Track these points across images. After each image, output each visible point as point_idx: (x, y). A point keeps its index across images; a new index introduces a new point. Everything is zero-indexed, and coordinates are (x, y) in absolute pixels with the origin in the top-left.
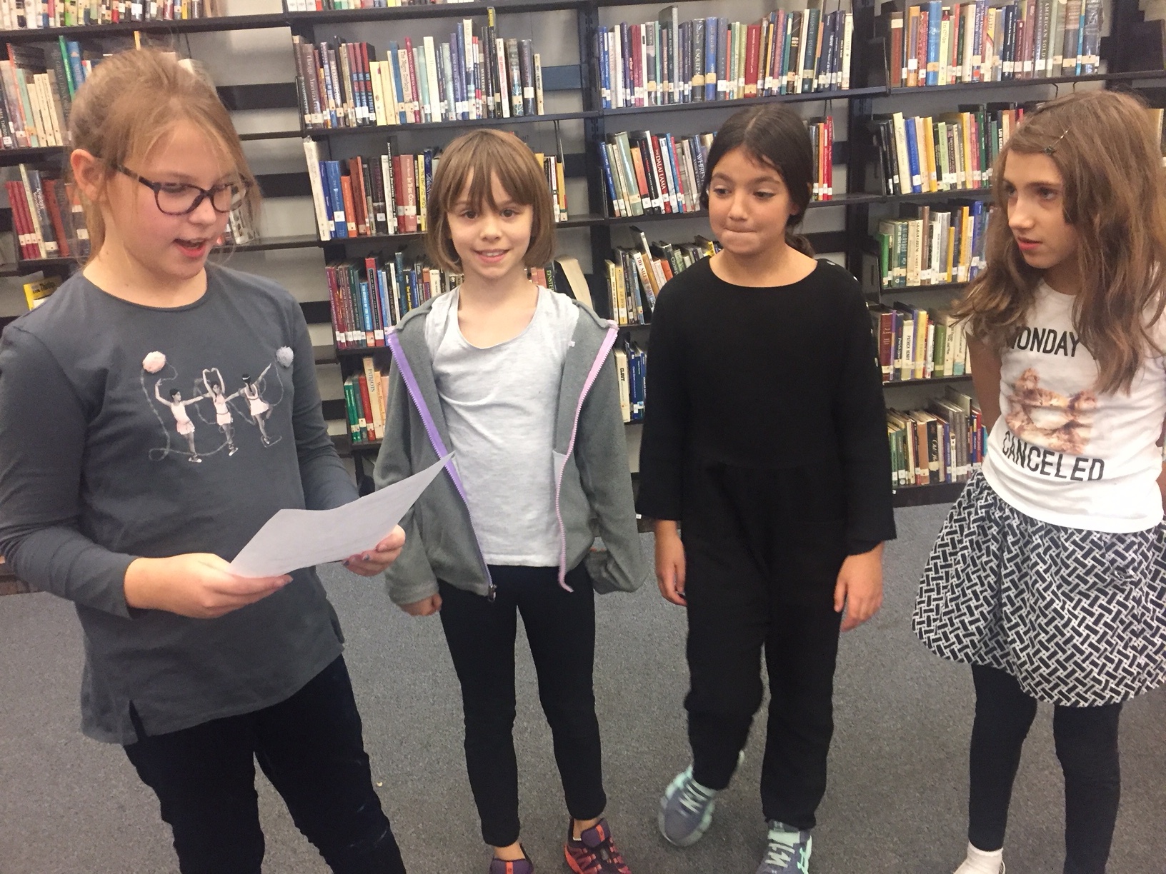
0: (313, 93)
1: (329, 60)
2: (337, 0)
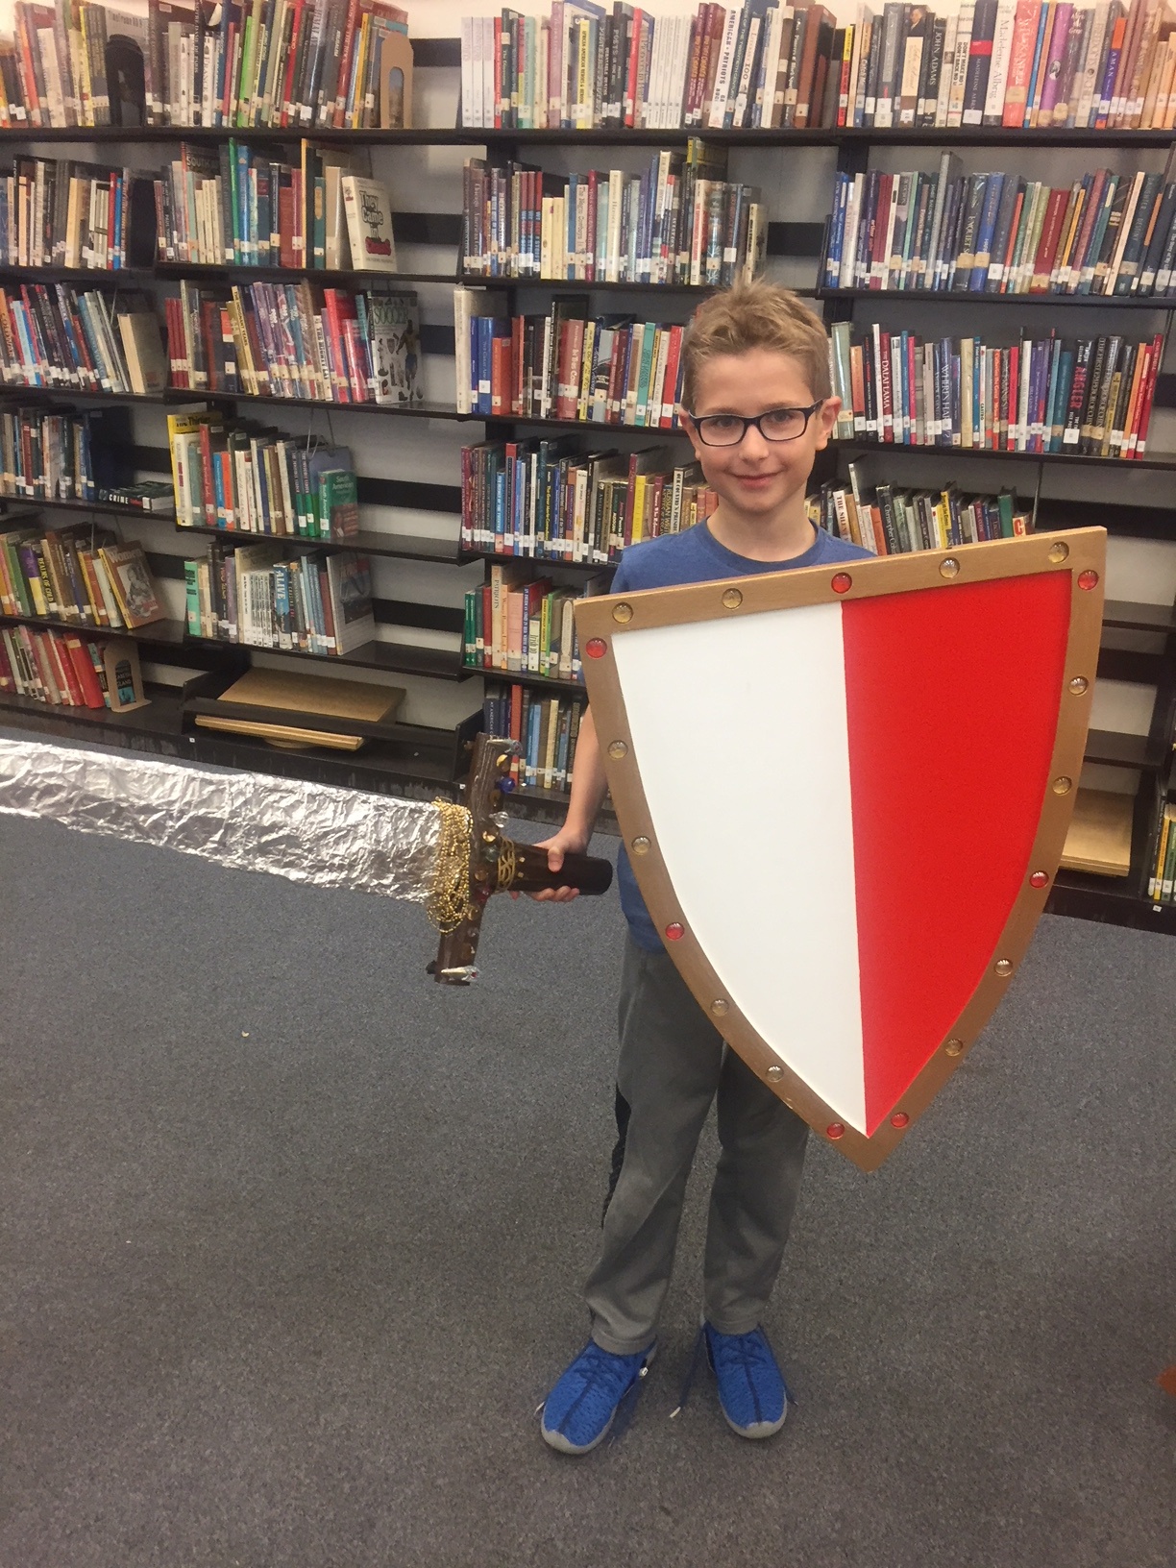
0: (477, 230)
1: (499, 191)
2: (520, 116)
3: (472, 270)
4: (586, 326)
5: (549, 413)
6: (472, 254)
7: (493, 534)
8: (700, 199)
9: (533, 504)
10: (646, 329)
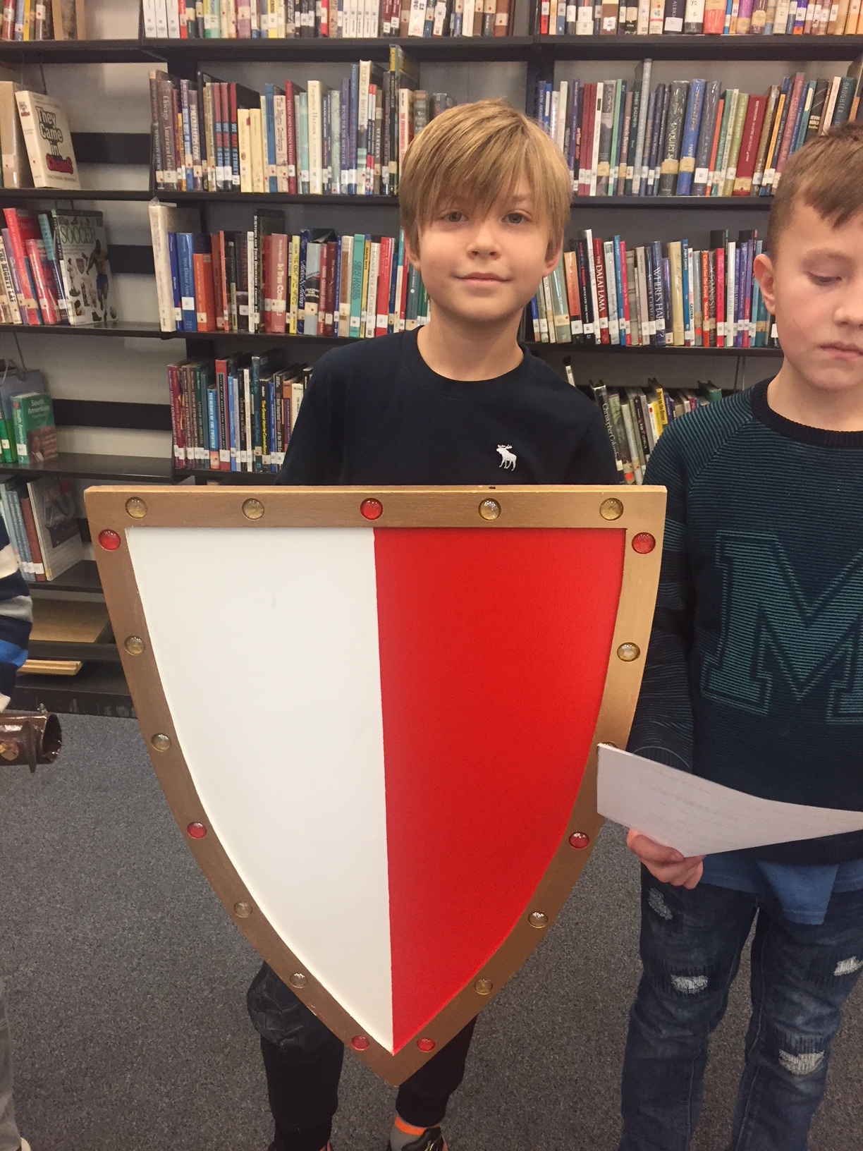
0: (167, 143)
1: (190, 102)
2: (207, 26)
3: (166, 185)
4: (290, 240)
5: (258, 328)
6: (164, 168)
7: (207, 452)
8: (404, 109)
9: (248, 419)
10: (355, 241)
